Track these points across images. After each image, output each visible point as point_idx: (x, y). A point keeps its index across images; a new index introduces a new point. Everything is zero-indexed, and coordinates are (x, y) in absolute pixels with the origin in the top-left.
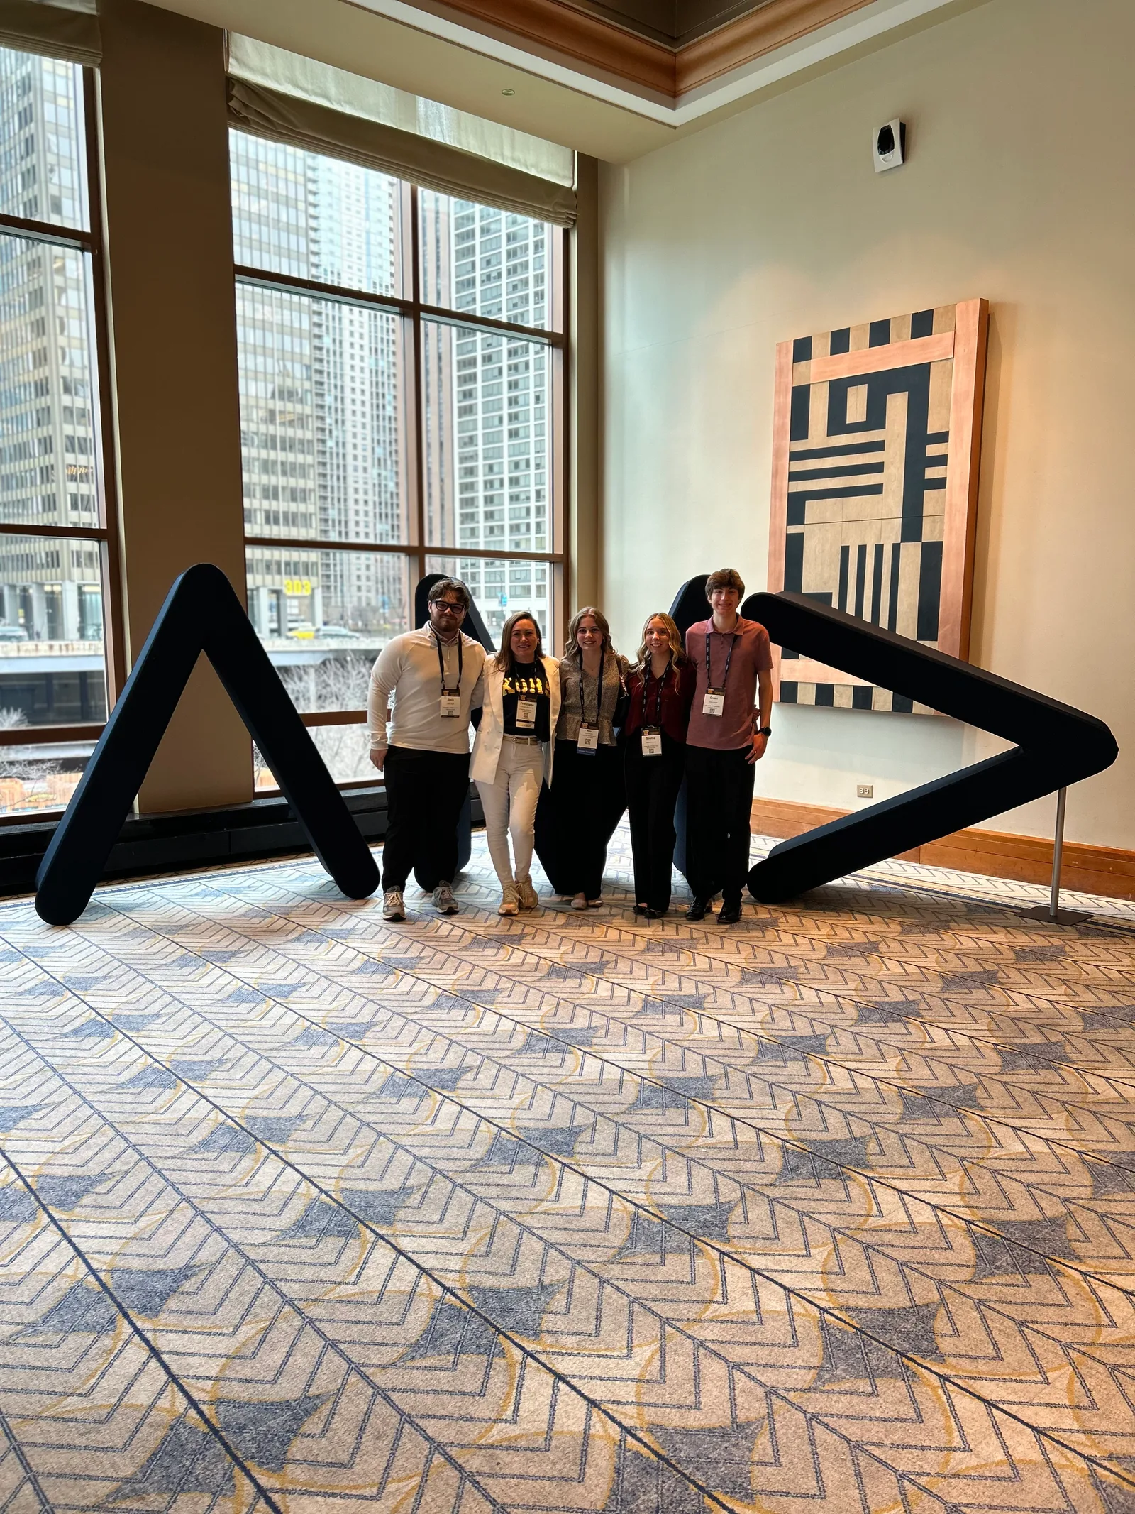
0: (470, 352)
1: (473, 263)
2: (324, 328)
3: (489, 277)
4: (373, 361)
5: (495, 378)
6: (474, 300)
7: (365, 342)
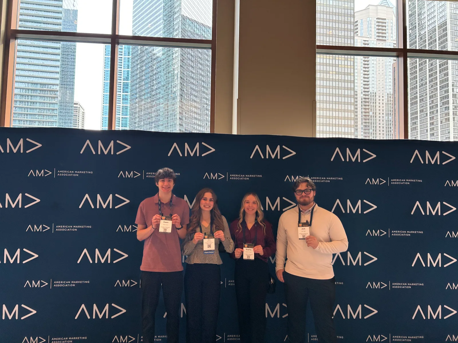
0: (416, 109)
1: (417, 81)
2: (370, 109)
3: (422, 85)
4: (387, 117)
5: (425, 117)
6: (417, 92)
7: (384, 112)
